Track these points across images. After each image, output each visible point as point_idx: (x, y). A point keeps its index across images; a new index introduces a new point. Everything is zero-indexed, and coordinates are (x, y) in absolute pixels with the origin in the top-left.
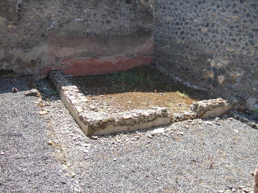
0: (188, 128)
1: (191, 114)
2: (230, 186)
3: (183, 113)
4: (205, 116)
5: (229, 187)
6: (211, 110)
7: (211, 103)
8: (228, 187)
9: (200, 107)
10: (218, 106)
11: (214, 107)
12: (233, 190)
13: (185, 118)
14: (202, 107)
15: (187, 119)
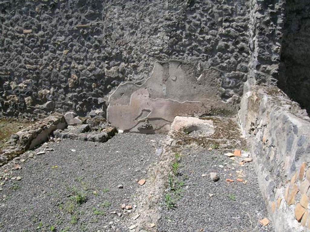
0: (21, 168)
1: (15, 150)
2: (115, 212)
3: (4, 152)
4: (31, 146)
5: (114, 214)
6: (35, 138)
7: (33, 130)
8: (112, 214)
9: (23, 138)
10: (41, 131)
11: (38, 133)
12: (119, 214)
13: (10, 157)
14: (25, 137)
15: (12, 158)
